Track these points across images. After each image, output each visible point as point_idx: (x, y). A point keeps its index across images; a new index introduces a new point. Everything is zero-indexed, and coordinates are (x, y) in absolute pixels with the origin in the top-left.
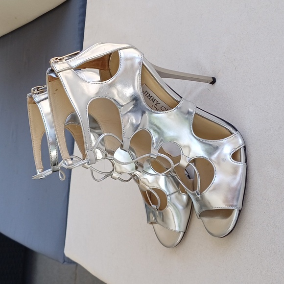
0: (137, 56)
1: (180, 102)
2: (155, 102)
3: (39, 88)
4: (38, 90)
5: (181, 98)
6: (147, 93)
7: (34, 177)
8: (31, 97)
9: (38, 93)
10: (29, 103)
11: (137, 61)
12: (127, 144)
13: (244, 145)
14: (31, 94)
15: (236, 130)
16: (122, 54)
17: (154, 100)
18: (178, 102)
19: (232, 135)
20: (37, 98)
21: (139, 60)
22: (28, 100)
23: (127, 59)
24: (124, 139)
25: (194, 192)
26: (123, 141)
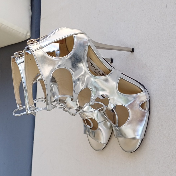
1: (111, 70)
2: (95, 68)
4: (19, 55)
5: (112, 67)
6: (90, 62)
8: (14, 58)
9: (19, 57)
12: (75, 96)
13: (149, 99)
14: (14, 56)
15: (145, 88)
17: (94, 67)
19: (142, 92)
22: (12, 60)
25: (115, 125)
26: (73, 96)
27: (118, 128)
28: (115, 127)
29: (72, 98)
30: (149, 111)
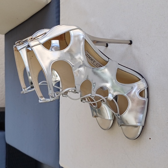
0: (81, 34)
1: (108, 62)
3: (20, 42)
4: (19, 43)
5: (109, 58)
6: (88, 55)
7: (22, 92)
8: (16, 47)
9: (20, 45)
10: (15, 51)
11: (82, 37)
12: (78, 88)
13: (147, 87)
14: (15, 45)
15: (143, 77)
16: (72, 33)
17: (92, 60)
18: (107, 62)
19: (140, 81)
20: (19, 48)
21: (83, 37)
22: (14, 49)
23: (75, 36)
24: (76, 86)
25: (116, 114)
26: (75, 87)
27: (119, 116)
28: (117, 115)
29: (75, 89)
30: (148, 99)
